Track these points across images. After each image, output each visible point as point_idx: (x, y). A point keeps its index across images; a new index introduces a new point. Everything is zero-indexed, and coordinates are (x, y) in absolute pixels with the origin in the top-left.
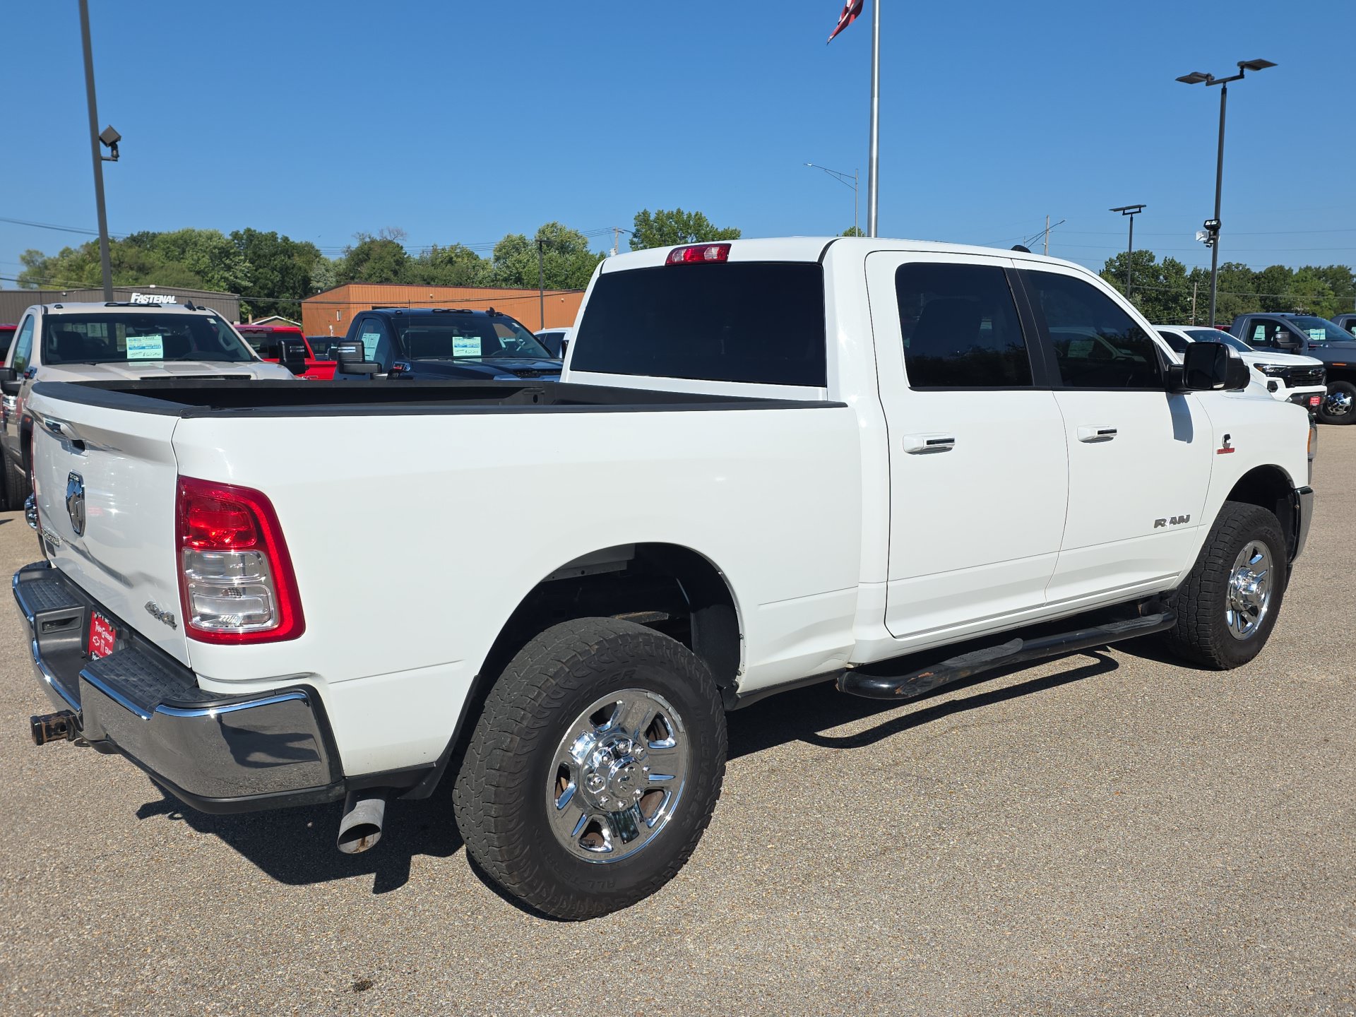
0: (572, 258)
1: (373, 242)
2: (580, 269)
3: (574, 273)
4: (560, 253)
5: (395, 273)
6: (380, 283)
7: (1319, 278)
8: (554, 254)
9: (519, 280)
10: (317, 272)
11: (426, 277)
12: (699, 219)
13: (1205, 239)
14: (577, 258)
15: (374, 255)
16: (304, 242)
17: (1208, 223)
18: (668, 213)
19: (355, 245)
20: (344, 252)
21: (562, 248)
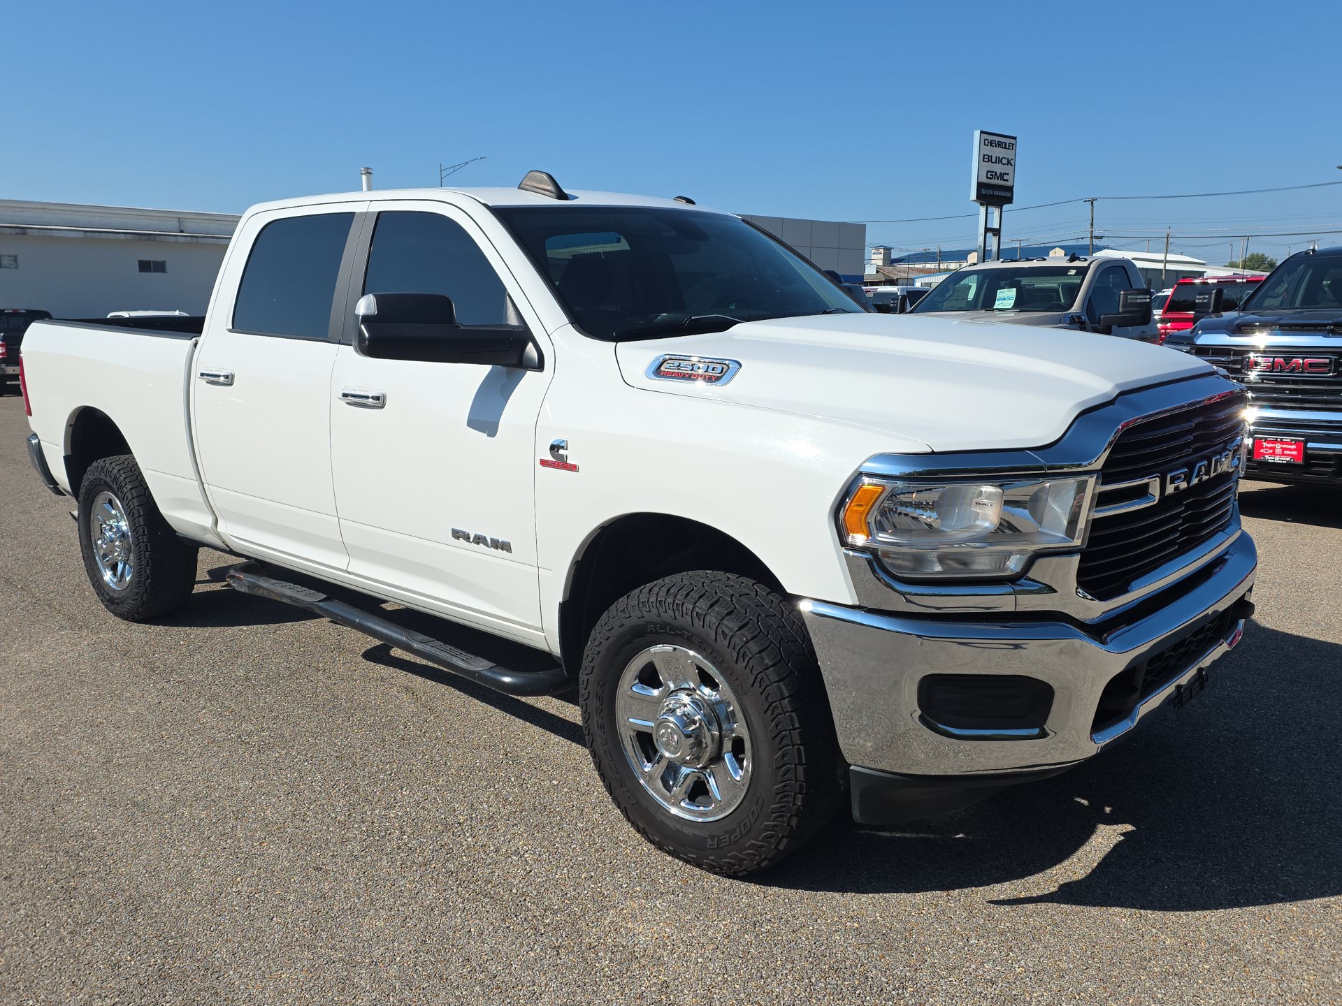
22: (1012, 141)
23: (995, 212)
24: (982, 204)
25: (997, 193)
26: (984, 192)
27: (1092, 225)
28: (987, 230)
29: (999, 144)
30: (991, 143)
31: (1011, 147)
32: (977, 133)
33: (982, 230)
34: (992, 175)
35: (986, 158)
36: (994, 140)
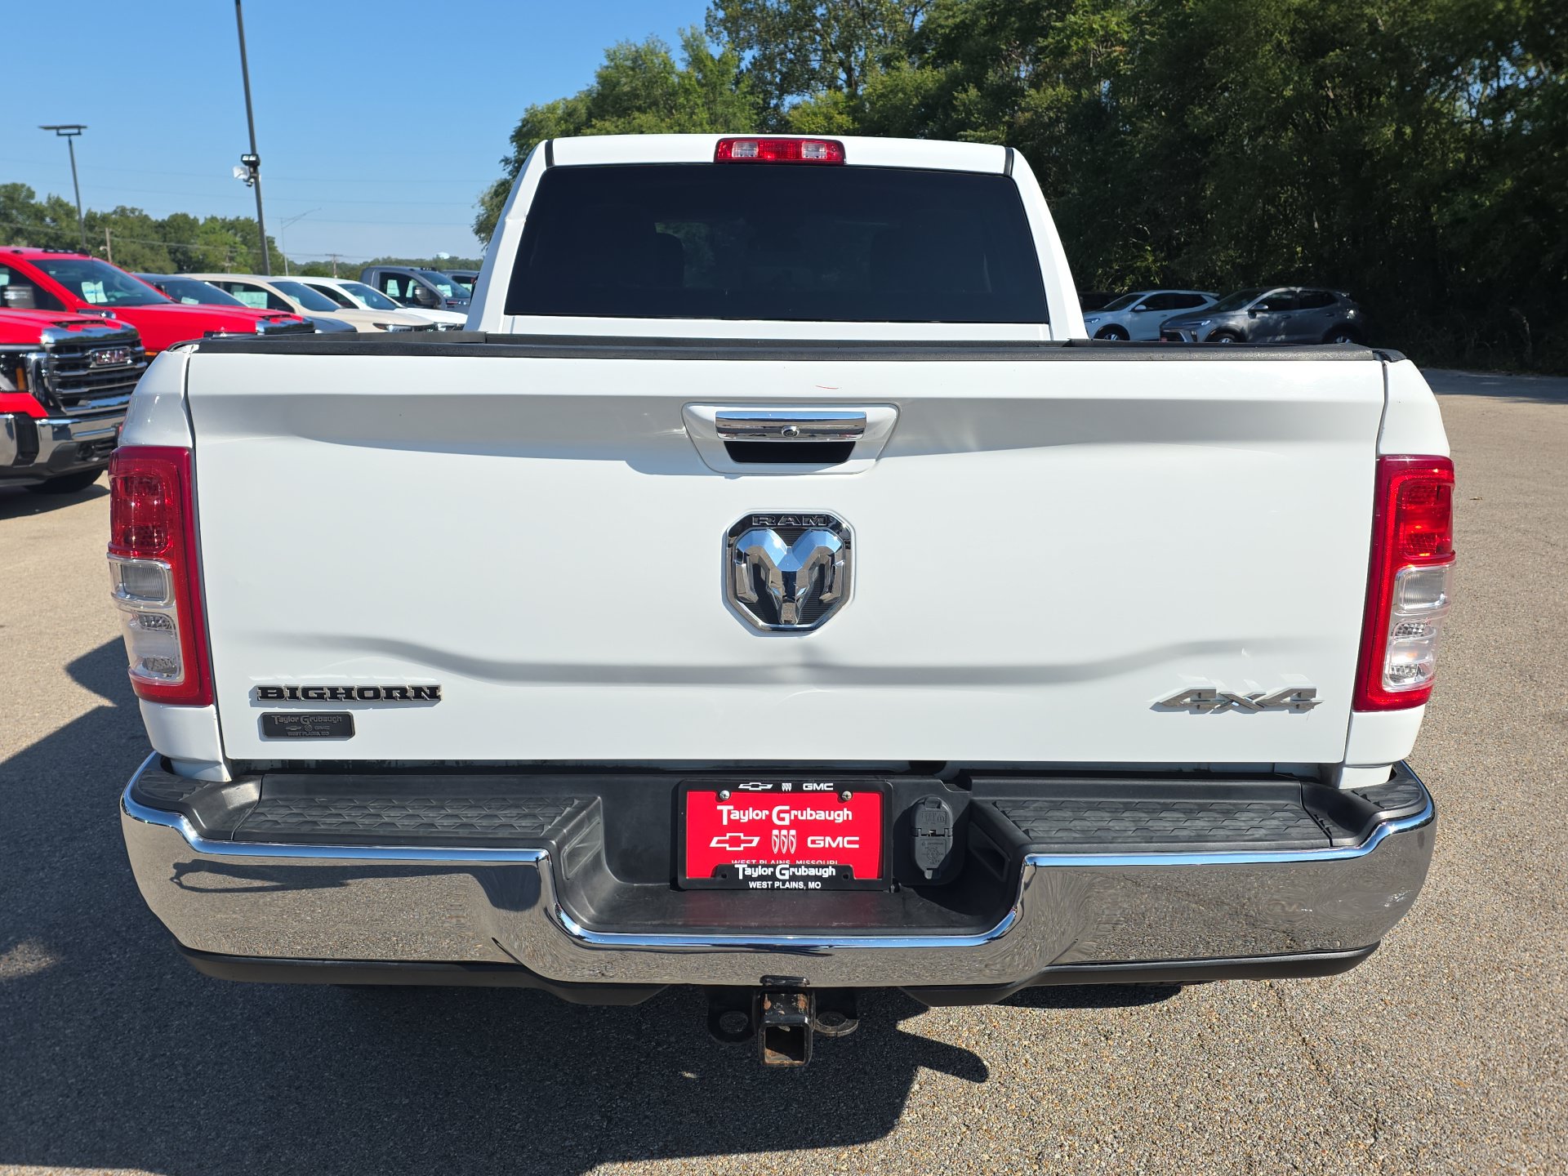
7: (228, 230)
13: (246, 177)
17: (245, 159)
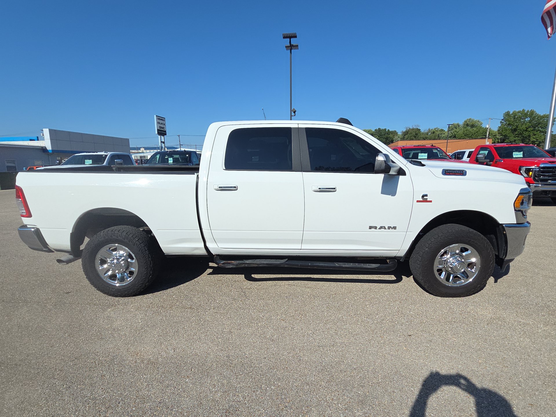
0: (475, 129)
1: (410, 129)
2: (477, 132)
3: (475, 134)
4: (471, 128)
5: (415, 137)
6: (410, 140)
8: (469, 128)
9: (455, 137)
10: (395, 138)
11: (424, 137)
12: (532, 112)
14: (477, 129)
15: (409, 132)
16: (394, 131)
18: (518, 112)
19: (404, 130)
20: (401, 132)
21: (472, 126)
22: (164, 119)
23: (163, 137)
24: (159, 135)
25: (162, 132)
26: (159, 132)
27: (180, 142)
28: (161, 142)
29: (161, 119)
30: (159, 119)
31: (164, 120)
32: (155, 116)
33: (160, 142)
34: (161, 128)
35: (158, 123)
36: (160, 118)
